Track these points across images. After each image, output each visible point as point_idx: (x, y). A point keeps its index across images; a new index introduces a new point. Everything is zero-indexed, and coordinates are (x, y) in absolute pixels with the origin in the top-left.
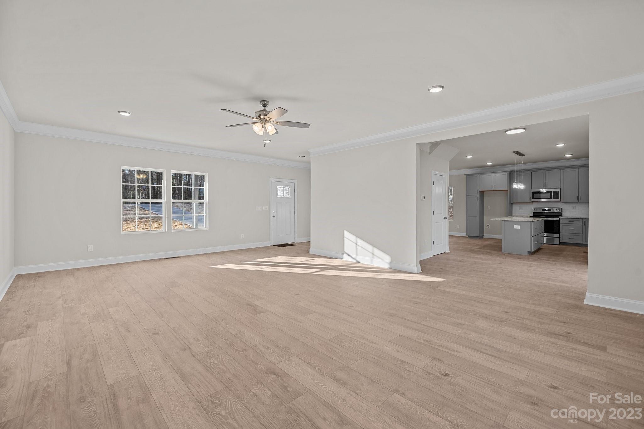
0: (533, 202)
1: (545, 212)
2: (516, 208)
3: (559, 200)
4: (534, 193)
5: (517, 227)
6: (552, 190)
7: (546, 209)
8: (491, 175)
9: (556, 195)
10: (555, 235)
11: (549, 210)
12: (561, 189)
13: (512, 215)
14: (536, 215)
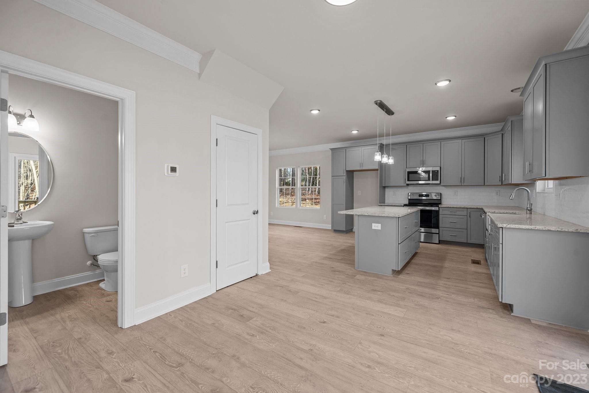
0: (408, 185)
1: (424, 198)
2: (389, 194)
3: (438, 182)
4: (409, 173)
5: (377, 226)
6: (430, 169)
7: (423, 195)
8: (360, 149)
9: (435, 175)
10: (434, 230)
11: (427, 196)
12: (440, 167)
13: (384, 203)
14: (412, 203)
